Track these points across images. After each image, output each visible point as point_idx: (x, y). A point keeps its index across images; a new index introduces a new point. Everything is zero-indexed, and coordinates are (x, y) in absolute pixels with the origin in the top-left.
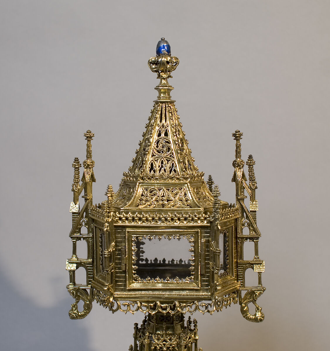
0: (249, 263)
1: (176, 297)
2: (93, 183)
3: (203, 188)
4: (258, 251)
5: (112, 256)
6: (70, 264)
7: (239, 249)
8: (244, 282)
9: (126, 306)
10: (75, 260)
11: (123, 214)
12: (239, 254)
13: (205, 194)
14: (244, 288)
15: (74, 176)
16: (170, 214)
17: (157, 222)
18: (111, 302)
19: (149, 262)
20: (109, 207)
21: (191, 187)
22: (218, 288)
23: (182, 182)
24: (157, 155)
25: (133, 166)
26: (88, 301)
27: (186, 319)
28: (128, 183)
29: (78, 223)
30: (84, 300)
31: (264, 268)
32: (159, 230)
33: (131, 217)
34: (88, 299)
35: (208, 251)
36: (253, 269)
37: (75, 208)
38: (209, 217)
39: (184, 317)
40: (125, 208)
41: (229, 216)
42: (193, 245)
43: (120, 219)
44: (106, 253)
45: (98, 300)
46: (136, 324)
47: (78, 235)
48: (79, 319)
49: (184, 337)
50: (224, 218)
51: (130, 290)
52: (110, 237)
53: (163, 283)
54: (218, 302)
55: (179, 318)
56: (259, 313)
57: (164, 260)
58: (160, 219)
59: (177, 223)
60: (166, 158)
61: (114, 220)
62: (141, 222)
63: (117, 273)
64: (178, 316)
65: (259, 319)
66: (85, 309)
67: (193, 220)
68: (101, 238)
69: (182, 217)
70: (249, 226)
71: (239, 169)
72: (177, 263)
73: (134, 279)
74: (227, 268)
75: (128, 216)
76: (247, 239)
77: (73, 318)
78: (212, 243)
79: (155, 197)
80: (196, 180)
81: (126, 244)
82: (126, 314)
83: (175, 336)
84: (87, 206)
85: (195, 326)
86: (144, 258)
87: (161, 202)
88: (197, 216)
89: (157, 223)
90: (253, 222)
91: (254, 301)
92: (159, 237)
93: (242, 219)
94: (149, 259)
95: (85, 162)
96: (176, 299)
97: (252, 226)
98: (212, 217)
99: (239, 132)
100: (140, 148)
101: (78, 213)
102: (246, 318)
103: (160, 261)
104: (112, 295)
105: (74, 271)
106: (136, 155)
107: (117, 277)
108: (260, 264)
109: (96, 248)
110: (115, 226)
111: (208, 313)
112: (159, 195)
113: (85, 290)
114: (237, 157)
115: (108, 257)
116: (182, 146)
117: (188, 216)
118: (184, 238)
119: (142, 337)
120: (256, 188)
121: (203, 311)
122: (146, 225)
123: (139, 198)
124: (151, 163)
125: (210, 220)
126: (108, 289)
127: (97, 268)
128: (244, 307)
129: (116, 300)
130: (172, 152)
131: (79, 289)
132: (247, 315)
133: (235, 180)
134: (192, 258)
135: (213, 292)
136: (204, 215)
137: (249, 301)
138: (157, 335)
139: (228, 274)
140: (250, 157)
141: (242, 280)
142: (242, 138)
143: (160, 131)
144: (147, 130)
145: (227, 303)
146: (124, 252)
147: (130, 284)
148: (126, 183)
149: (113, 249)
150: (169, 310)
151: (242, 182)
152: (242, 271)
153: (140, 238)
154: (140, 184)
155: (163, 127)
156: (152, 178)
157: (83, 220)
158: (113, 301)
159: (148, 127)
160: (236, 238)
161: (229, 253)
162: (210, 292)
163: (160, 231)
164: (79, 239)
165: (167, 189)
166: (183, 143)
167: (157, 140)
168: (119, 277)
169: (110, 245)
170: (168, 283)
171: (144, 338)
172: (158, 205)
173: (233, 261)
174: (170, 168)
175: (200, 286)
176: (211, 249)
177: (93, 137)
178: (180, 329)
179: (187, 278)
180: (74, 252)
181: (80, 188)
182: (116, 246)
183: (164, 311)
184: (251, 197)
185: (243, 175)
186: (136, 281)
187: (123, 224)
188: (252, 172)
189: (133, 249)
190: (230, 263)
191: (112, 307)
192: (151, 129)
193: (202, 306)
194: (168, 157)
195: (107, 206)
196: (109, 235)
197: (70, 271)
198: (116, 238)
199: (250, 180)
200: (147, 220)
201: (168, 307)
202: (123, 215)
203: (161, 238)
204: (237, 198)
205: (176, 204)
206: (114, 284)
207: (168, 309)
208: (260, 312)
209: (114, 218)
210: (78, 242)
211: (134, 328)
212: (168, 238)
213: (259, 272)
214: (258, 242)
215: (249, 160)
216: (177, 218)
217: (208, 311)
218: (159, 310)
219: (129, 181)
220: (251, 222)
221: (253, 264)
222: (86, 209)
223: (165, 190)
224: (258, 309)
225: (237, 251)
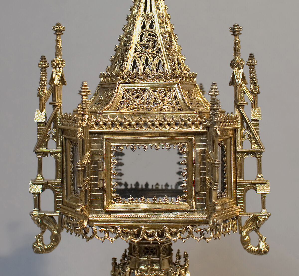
0: (251, 183)
1: (164, 221)
2: (63, 86)
3: (195, 92)
4: (261, 169)
5: (87, 169)
6: (34, 185)
7: (238, 167)
8: (244, 206)
9: (103, 232)
10: (41, 180)
11: (100, 117)
12: (238, 173)
13: (198, 99)
14: (245, 213)
15: (40, 78)
16: (158, 118)
17: (141, 127)
18: (85, 227)
19: (129, 187)
20: (83, 109)
21: (182, 88)
22: (216, 208)
23: (171, 82)
24: (140, 51)
25: (112, 65)
26: (56, 230)
27: (174, 252)
28: (106, 86)
29: (45, 135)
30: (50, 230)
31: (269, 188)
32: (144, 138)
33: (110, 122)
34: (56, 229)
35: (204, 164)
36: (256, 190)
37: (40, 117)
38: (205, 122)
39: (172, 250)
40: (102, 111)
41: (228, 124)
42: (186, 156)
43: (97, 124)
44: (79, 165)
45: (68, 229)
46: (115, 259)
47: (44, 149)
48: (45, 253)
49: (173, 273)
50: (222, 125)
51: (108, 212)
52: (84, 146)
53: (150, 203)
54: (217, 225)
55: (166, 251)
56: (263, 244)
57: (147, 185)
58: (145, 124)
59: (166, 128)
60: (152, 54)
61: (89, 125)
62: (123, 127)
63: (92, 191)
64: (165, 248)
65: (264, 251)
66: (52, 241)
67: (185, 124)
68: (73, 151)
69: (172, 121)
70: (250, 138)
71: (238, 70)
72: (162, 187)
73: (113, 198)
74: (225, 189)
75: (107, 120)
76: (248, 153)
77: (37, 252)
78: (209, 152)
79: (138, 100)
80: (187, 81)
81: (103, 155)
82: (103, 242)
83: (162, 272)
84: (55, 115)
85: (186, 260)
86: (123, 182)
87: (146, 106)
88: (191, 120)
89: (142, 129)
90: (255, 133)
91: (257, 229)
92: (144, 146)
93: (242, 130)
94: (129, 183)
95: (54, 61)
96: (164, 222)
97: (255, 138)
98: (209, 121)
99: (238, 25)
100: (121, 44)
101: (45, 123)
102: (248, 250)
103: (142, 185)
104: (86, 217)
105: (39, 194)
106: (115, 52)
107: (91, 196)
108: (265, 184)
109: (66, 165)
110: (91, 133)
111: (203, 240)
112: (143, 98)
113: (51, 217)
114: (235, 56)
115: (82, 170)
116: (170, 41)
117: (180, 120)
118: (174, 148)
119: (122, 274)
120: (259, 92)
121: (198, 238)
122: (128, 131)
123: (120, 101)
124: (133, 60)
125: (207, 124)
126: (82, 210)
127: (67, 189)
128: (245, 237)
129: (92, 225)
130: (159, 46)
131: (45, 216)
132: (248, 246)
133: (234, 83)
134: (185, 173)
135: (210, 213)
136: (199, 119)
137: (251, 230)
138: (141, 271)
139: (226, 196)
140: (251, 56)
141: (242, 203)
142: (241, 34)
143: (144, 23)
144: (128, 23)
145: (225, 230)
146: (101, 165)
147: (109, 205)
148: (103, 86)
149: (87, 160)
150: (157, 237)
151: (241, 85)
152: (242, 192)
153: (121, 148)
154: (121, 85)
155: (148, 18)
156: (135, 77)
157: (50, 131)
158: (88, 227)
159: (130, 20)
160: (236, 152)
161: (227, 170)
162: (206, 214)
163: (146, 138)
164: (45, 154)
165: (153, 91)
166: (171, 38)
167: (141, 33)
168: (95, 196)
169: (84, 156)
170: (155, 203)
171: (124, 274)
172: (142, 109)
173: (231, 180)
174: (156, 65)
175: (194, 207)
176: (208, 160)
177: (63, 30)
178: (168, 264)
179: (179, 197)
180: (40, 171)
181: (47, 93)
182: (91, 157)
183: (150, 238)
184: (252, 103)
185: (243, 77)
186: (116, 201)
187: (100, 130)
188: (253, 73)
189: (112, 161)
190: (228, 182)
191: (86, 234)
192: (134, 21)
193: (197, 232)
194: (154, 52)
195: (81, 106)
196: (83, 143)
197: (34, 194)
198: (91, 148)
199: (251, 83)
200: (130, 125)
201: (155, 232)
202: (101, 119)
203: (146, 147)
204: (236, 104)
205: (164, 108)
206: (89, 205)
207: (155, 236)
208: (264, 242)
209: (89, 122)
210: (44, 159)
211: (112, 264)
212: (155, 148)
213: (262, 194)
214: (262, 158)
215: (250, 59)
216: (166, 123)
217: (204, 238)
218: (144, 238)
219: (106, 83)
220: (253, 133)
221: (255, 184)
222: (54, 118)
223: (151, 91)
224: (262, 239)
225: (236, 168)
